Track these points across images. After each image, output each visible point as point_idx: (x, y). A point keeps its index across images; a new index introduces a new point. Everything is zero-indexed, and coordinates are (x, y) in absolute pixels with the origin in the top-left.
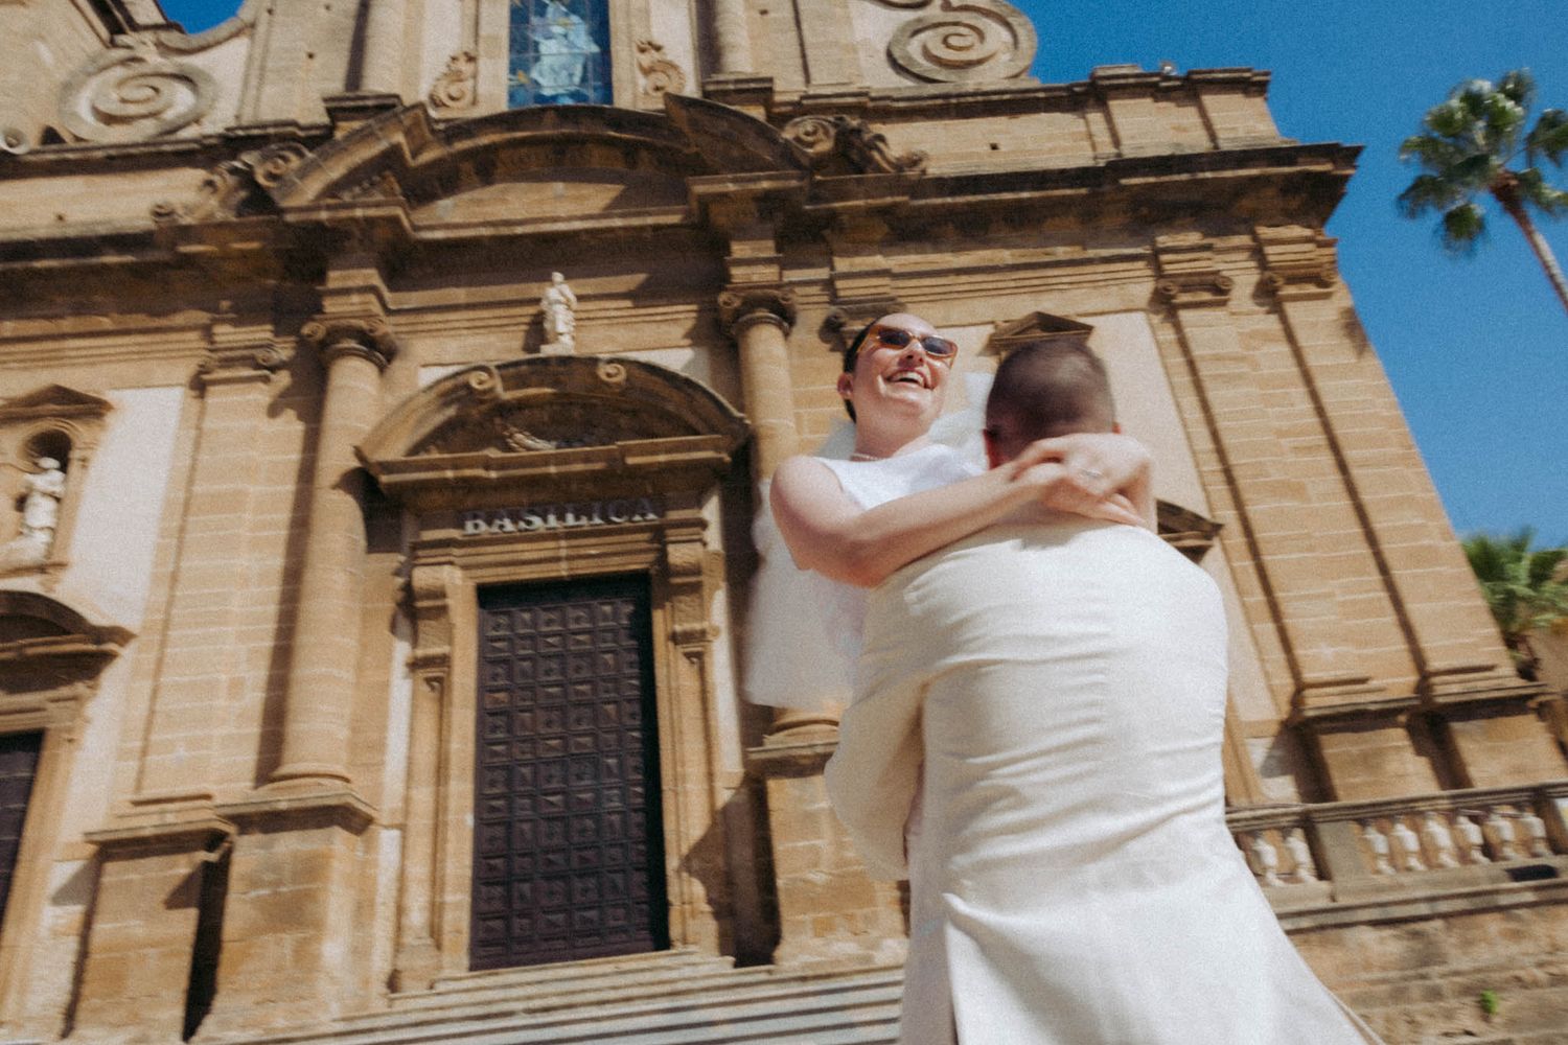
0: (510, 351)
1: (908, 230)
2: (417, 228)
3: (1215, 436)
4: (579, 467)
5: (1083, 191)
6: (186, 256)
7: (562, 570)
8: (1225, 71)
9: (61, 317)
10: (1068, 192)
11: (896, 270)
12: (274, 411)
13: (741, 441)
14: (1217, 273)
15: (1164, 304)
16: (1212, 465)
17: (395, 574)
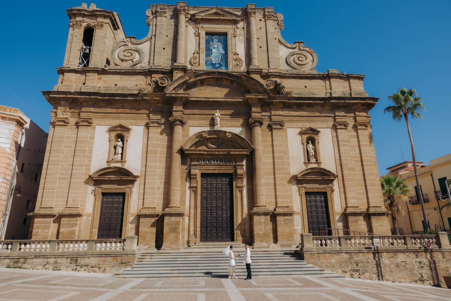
1: (287, 106)
2: (190, 98)
3: (340, 157)
4: (222, 153)
5: (323, 102)
6: (144, 99)
7: (217, 172)
8: (355, 75)
9: (119, 109)
10: (320, 102)
11: (284, 115)
12: (161, 133)
13: (252, 151)
14: (346, 122)
15: (335, 128)
16: (338, 163)
17: (186, 169)
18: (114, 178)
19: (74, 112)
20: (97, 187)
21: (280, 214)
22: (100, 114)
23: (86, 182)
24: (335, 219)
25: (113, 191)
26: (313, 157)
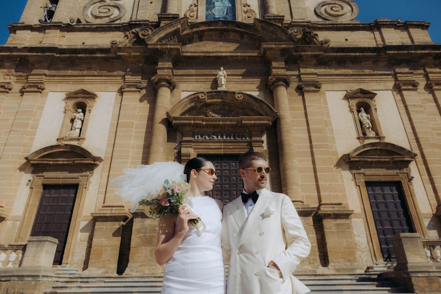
0: (208, 88)
1: (322, 62)
2: (183, 52)
3: (413, 128)
4: (229, 123)
5: (375, 54)
6: (119, 55)
7: (222, 152)
8: (417, 22)
9: (84, 70)
10: (371, 54)
11: (318, 73)
12: (141, 100)
13: (275, 119)
14: (414, 80)
15: (398, 88)
16: (413, 137)
17: (175, 149)
18: (63, 161)
19: (21, 76)
20: (37, 176)
21: (328, 216)
22: (56, 78)
23: (22, 169)
24: (422, 224)
25: (61, 182)
26: (370, 129)
